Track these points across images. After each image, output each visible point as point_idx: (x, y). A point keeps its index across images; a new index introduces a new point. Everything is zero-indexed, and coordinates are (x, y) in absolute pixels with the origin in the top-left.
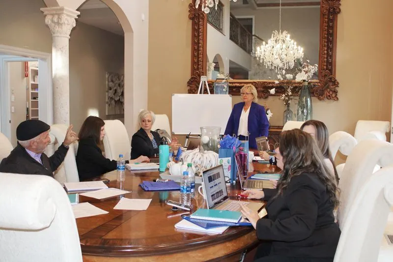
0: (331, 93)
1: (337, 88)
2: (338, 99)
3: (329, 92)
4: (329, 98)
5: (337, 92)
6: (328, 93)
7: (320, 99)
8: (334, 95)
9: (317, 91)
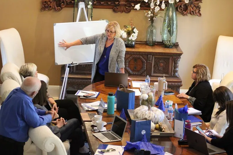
0: (195, 8)
1: (200, 4)
2: (200, 14)
3: (193, 8)
4: (192, 13)
5: (200, 8)
6: (191, 9)
7: (183, 14)
8: (197, 11)
9: (181, 7)
